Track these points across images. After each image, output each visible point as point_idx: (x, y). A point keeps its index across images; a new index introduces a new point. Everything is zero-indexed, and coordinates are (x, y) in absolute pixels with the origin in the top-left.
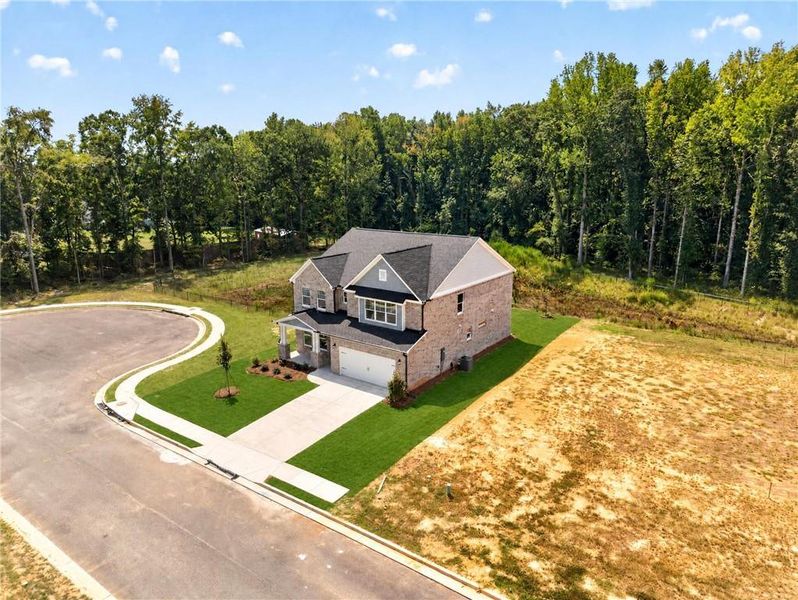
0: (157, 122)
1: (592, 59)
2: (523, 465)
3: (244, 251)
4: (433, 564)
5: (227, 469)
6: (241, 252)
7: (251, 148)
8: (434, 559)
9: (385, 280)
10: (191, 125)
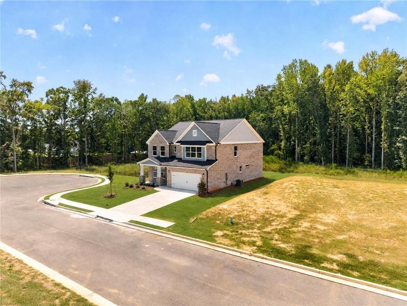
0: (85, 92)
1: (296, 62)
2: (273, 213)
3: (124, 158)
4: (224, 246)
5: (108, 218)
6: (123, 159)
7: (130, 108)
8: (224, 244)
9: (196, 135)
10: (101, 95)
